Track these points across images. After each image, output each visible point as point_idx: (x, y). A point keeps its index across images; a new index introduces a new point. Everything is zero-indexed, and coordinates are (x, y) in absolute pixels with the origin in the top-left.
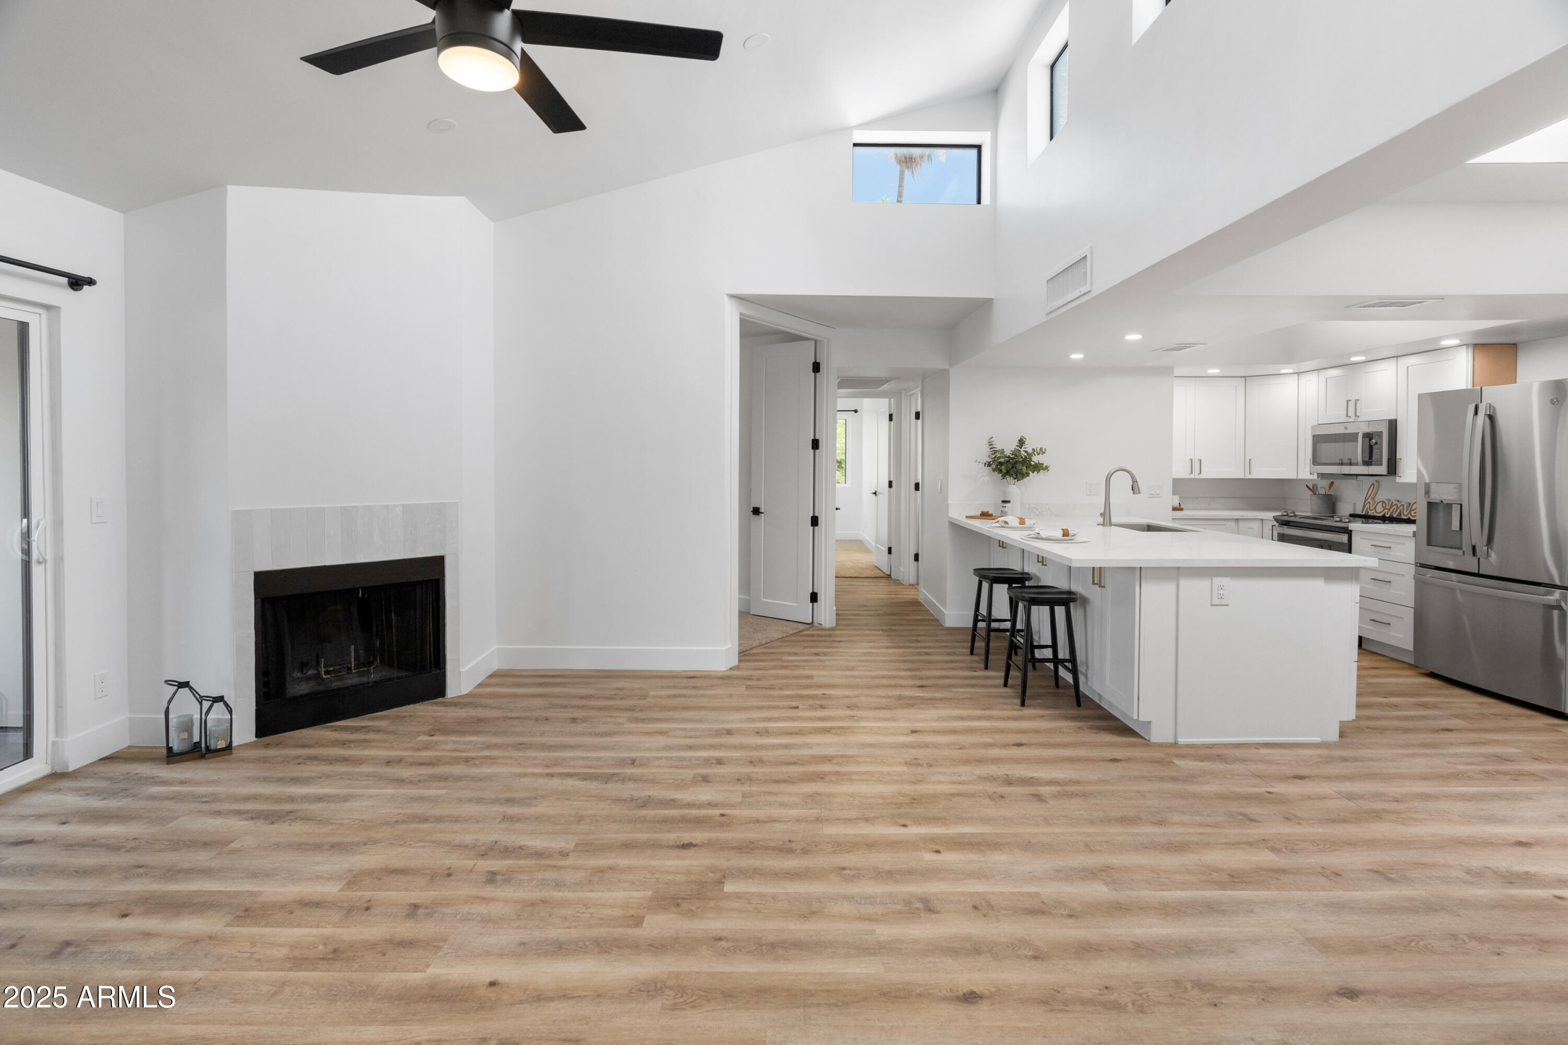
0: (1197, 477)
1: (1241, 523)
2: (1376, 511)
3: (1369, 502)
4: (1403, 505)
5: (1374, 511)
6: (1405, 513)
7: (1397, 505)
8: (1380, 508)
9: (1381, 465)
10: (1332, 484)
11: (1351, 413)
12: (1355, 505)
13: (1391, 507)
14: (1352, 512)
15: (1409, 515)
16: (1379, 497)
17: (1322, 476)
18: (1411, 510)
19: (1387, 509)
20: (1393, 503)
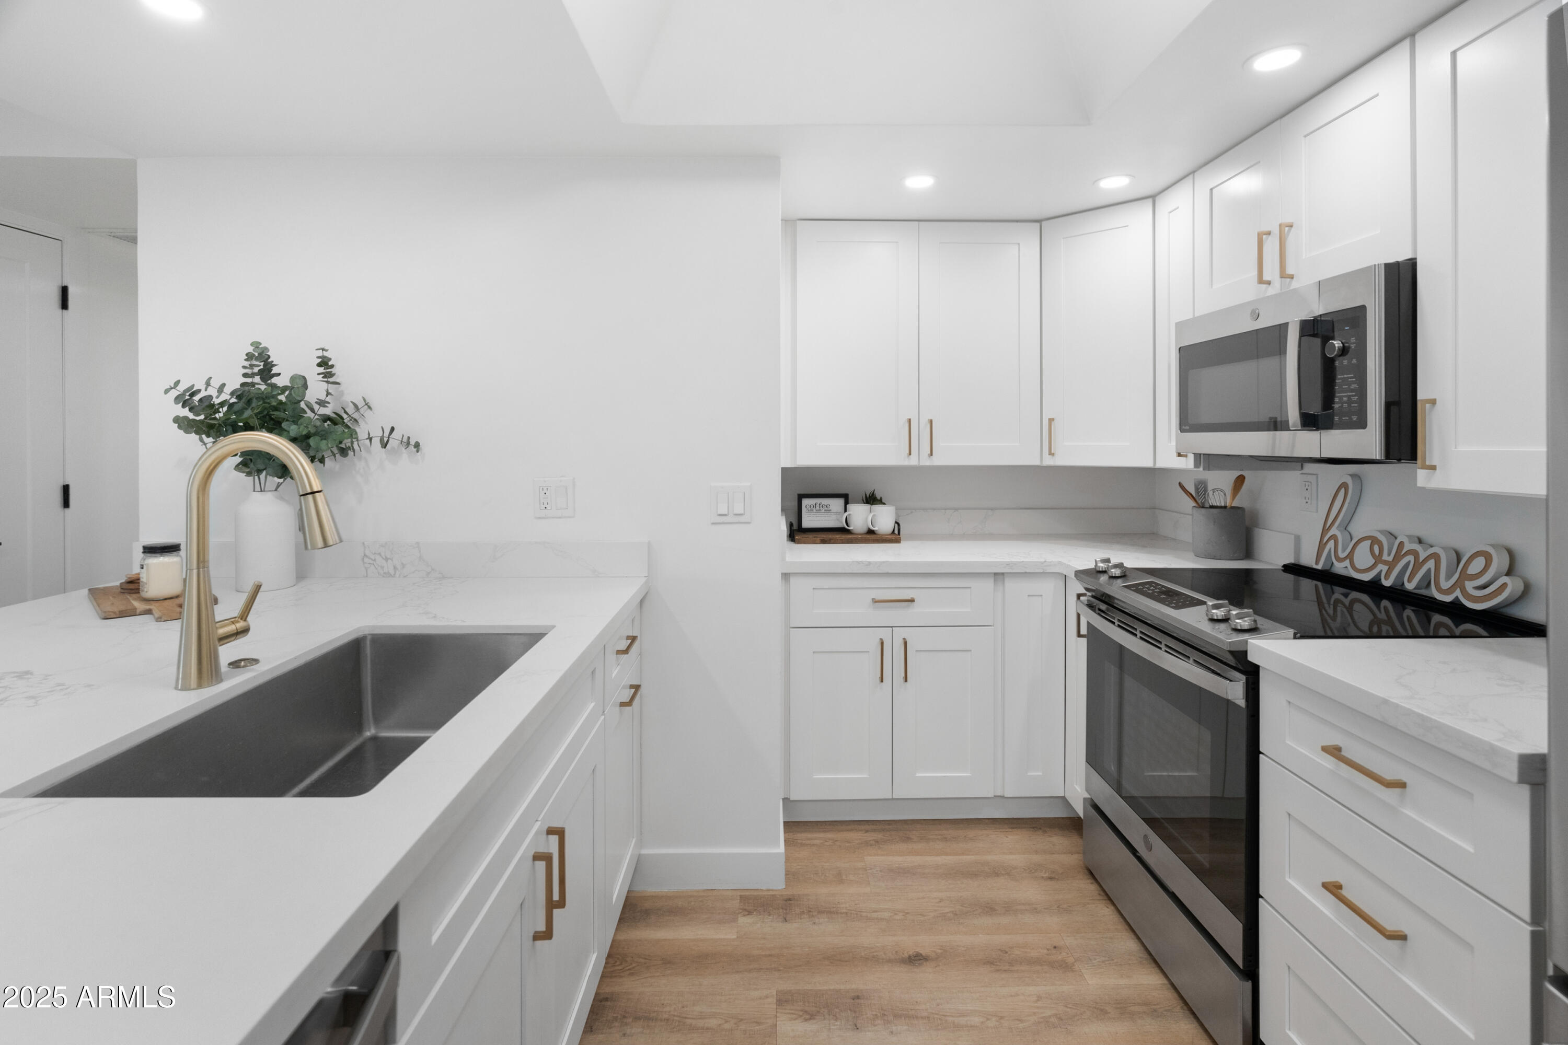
0: (925, 462)
1: (1011, 585)
5: (1347, 563)
6: (1445, 585)
8: (1363, 557)
9: (1362, 424)
10: (1240, 480)
12: (1298, 540)
13: (1397, 558)
14: (1290, 560)
15: (1458, 593)
16: (1360, 528)
17: (1207, 460)
18: (1464, 577)
19: (1385, 563)
20: (1401, 544)
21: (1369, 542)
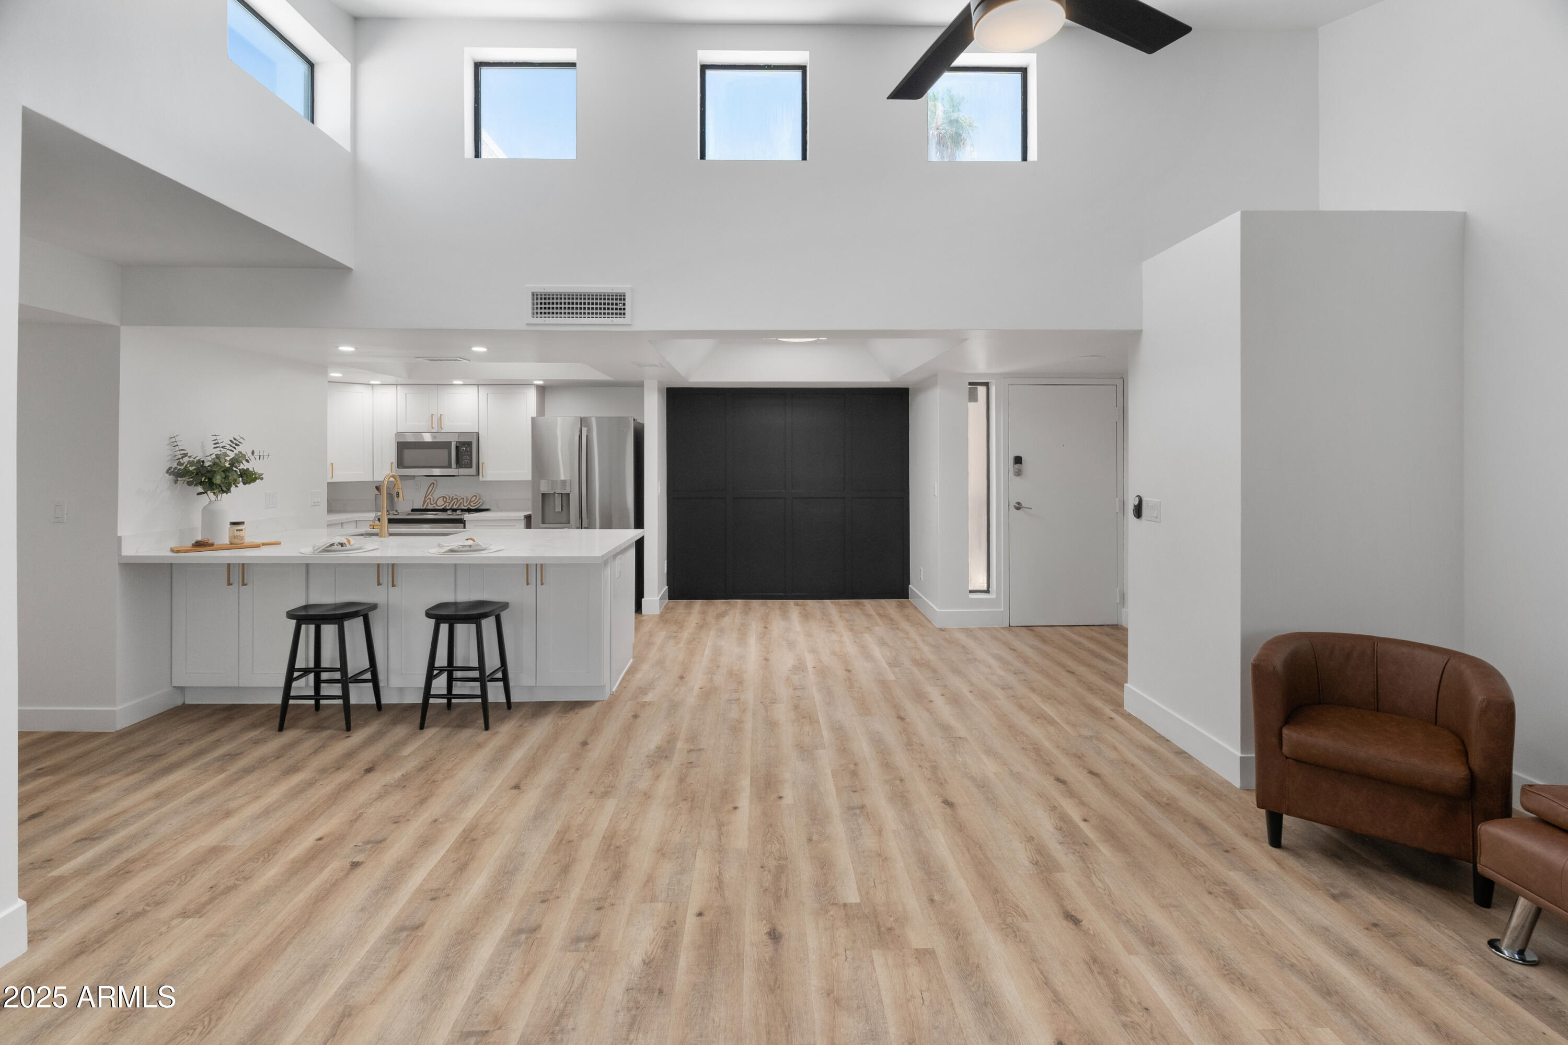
2: (437, 505)
3: (430, 499)
4: (463, 498)
5: (435, 505)
6: (465, 505)
7: (457, 499)
8: (440, 502)
9: (471, 467)
11: (435, 425)
12: (413, 501)
13: (451, 501)
14: (412, 508)
16: (436, 495)
18: (471, 502)
19: (448, 502)
20: (453, 497)
21: (442, 498)
